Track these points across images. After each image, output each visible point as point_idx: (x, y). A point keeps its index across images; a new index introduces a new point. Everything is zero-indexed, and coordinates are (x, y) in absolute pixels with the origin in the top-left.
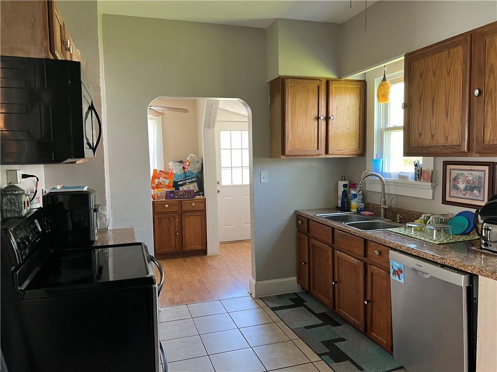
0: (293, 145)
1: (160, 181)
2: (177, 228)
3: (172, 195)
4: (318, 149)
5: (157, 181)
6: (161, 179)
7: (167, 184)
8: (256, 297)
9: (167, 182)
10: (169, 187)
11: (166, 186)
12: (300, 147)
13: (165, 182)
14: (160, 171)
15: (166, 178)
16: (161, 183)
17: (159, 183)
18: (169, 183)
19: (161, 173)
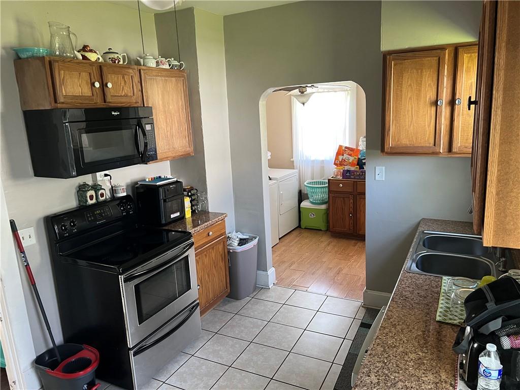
0: (397, 140)
1: (344, 158)
2: (351, 209)
3: (348, 174)
4: (435, 145)
5: (341, 158)
6: (346, 156)
7: (350, 161)
8: (365, 306)
9: (351, 159)
10: (352, 164)
11: (350, 163)
12: (408, 143)
13: (349, 159)
14: (346, 148)
15: (350, 155)
17: (343, 159)
18: (353, 161)
19: (346, 150)
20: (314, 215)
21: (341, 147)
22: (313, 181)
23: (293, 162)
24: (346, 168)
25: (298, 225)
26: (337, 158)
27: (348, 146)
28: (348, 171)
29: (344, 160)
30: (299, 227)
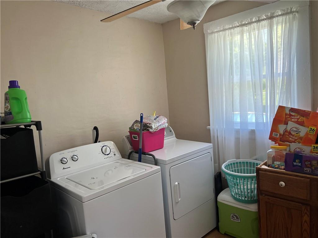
1: (288, 129)
3: (297, 163)
5: (282, 128)
6: (291, 125)
7: (302, 134)
9: (303, 131)
10: (306, 141)
11: (301, 138)
13: (298, 132)
14: (292, 110)
15: (302, 124)
16: (290, 133)
17: (286, 131)
18: (307, 134)
19: (293, 114)
20: (237, 218)
21: (281, 108)
22: (238, 160)
23: (209, 130)
24: (294, 147)
25: (215, 226)
26: (274, 129)
27: (296, 107)
28: (297, 156)
29: (287, 133)
30: (217, 228)
